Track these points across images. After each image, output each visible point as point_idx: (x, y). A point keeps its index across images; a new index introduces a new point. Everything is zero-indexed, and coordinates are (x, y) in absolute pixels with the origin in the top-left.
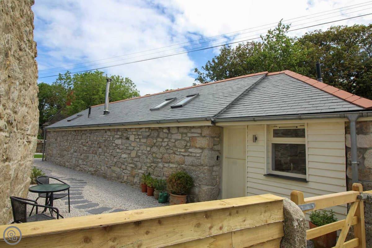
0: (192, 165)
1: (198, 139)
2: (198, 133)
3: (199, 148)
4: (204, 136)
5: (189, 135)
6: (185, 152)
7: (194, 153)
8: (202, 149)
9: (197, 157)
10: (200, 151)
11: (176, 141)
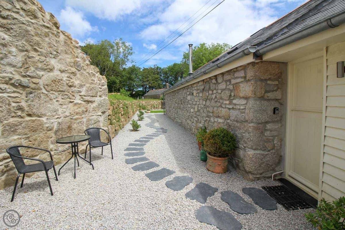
0: (237, 121)
1: (242, 85)
2: (242, 77)
3: (243, 98)
4: (249, 80)
5: (233, 81)
6: (230, 104)
7: (238, 105)
8: (246, 98)
9: (241, 110)
10: (244, 102)
11: (222, 91)
